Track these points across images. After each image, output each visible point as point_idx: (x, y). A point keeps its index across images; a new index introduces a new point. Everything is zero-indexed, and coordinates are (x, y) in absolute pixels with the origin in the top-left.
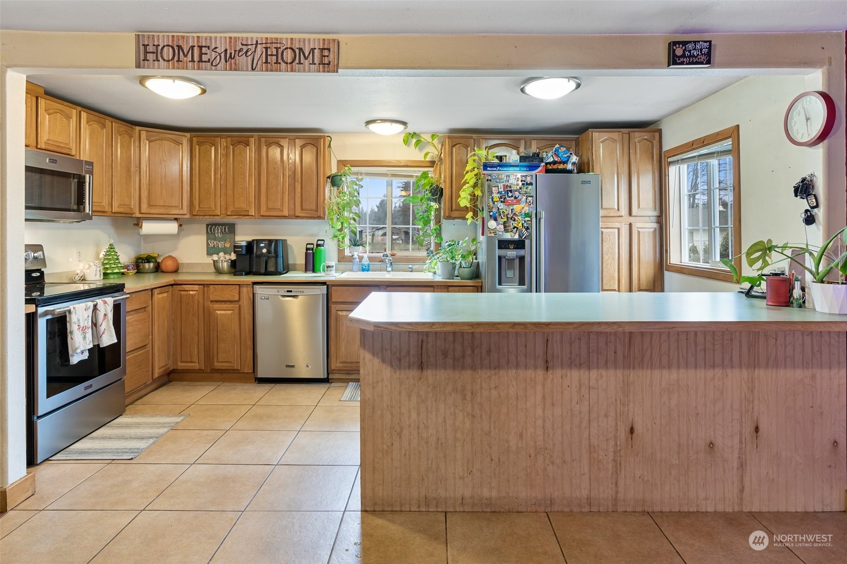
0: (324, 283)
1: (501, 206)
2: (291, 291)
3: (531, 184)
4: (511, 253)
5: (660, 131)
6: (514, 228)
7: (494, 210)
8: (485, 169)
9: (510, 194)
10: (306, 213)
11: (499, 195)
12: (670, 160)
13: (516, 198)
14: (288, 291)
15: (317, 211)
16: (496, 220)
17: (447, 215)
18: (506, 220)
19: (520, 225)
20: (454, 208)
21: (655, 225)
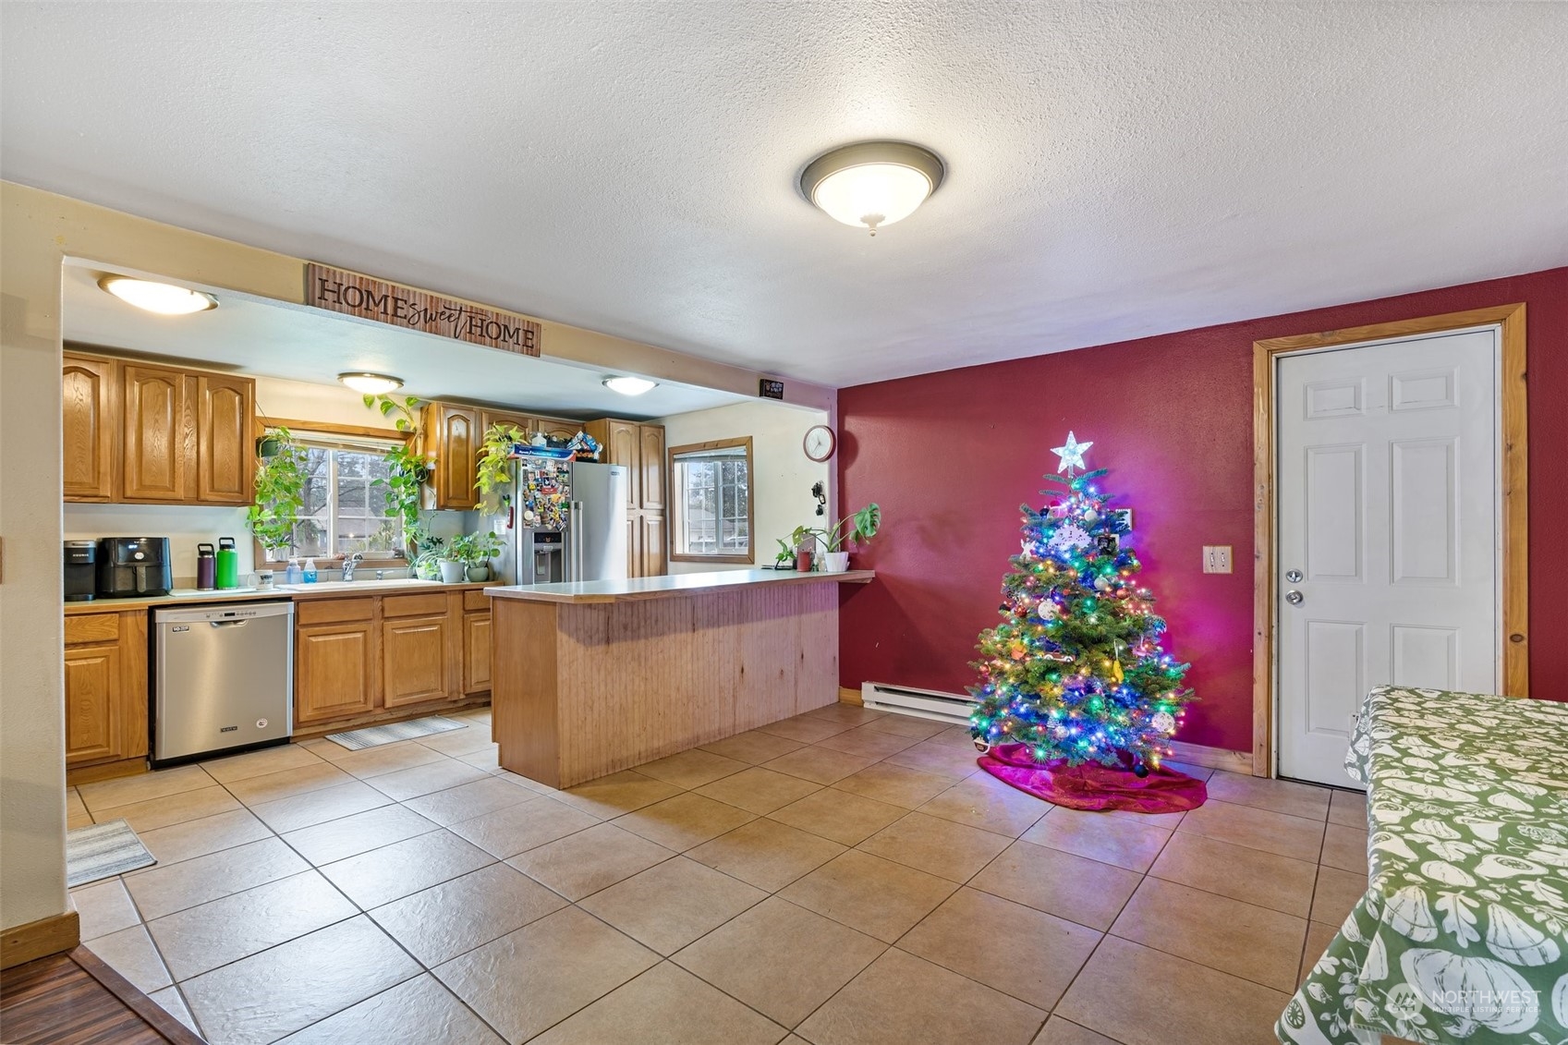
0: (287, 599)
1: (538, 495)
2: (233, 614)
3: (567, 472)
4: (548, 547)
5: (663, 427)
6: (551, 519)
7: (531, 499)
8: (517, 452)
9: (547, 482)
10: (221, 496)
11: (535, 483)
12: (675, 457)
13: (553, 486)
14: (226, 615)
15: (242, 493)
16: (532, 509)
17: (442, 503)
18: (542, 510)
19: (557, 516)
20: (451, 495)
21: (659, 518)
